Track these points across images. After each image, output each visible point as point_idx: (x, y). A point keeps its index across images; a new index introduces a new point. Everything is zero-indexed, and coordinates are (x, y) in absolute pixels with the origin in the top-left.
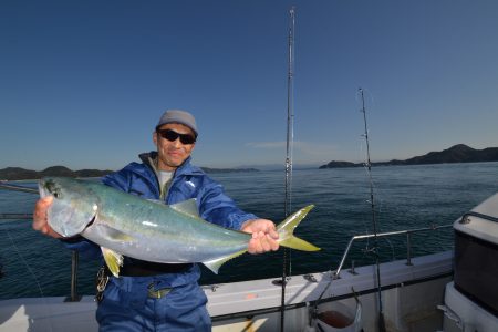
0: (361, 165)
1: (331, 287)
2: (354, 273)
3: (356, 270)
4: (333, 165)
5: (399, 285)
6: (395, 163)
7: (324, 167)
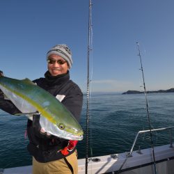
0: (143, 93)
1: (127, 162)
2: (140, 153)
3: (142, 151)
4: (129, 92)
5: (166, 160)
6: (161, 91)
7: (124, 93)
